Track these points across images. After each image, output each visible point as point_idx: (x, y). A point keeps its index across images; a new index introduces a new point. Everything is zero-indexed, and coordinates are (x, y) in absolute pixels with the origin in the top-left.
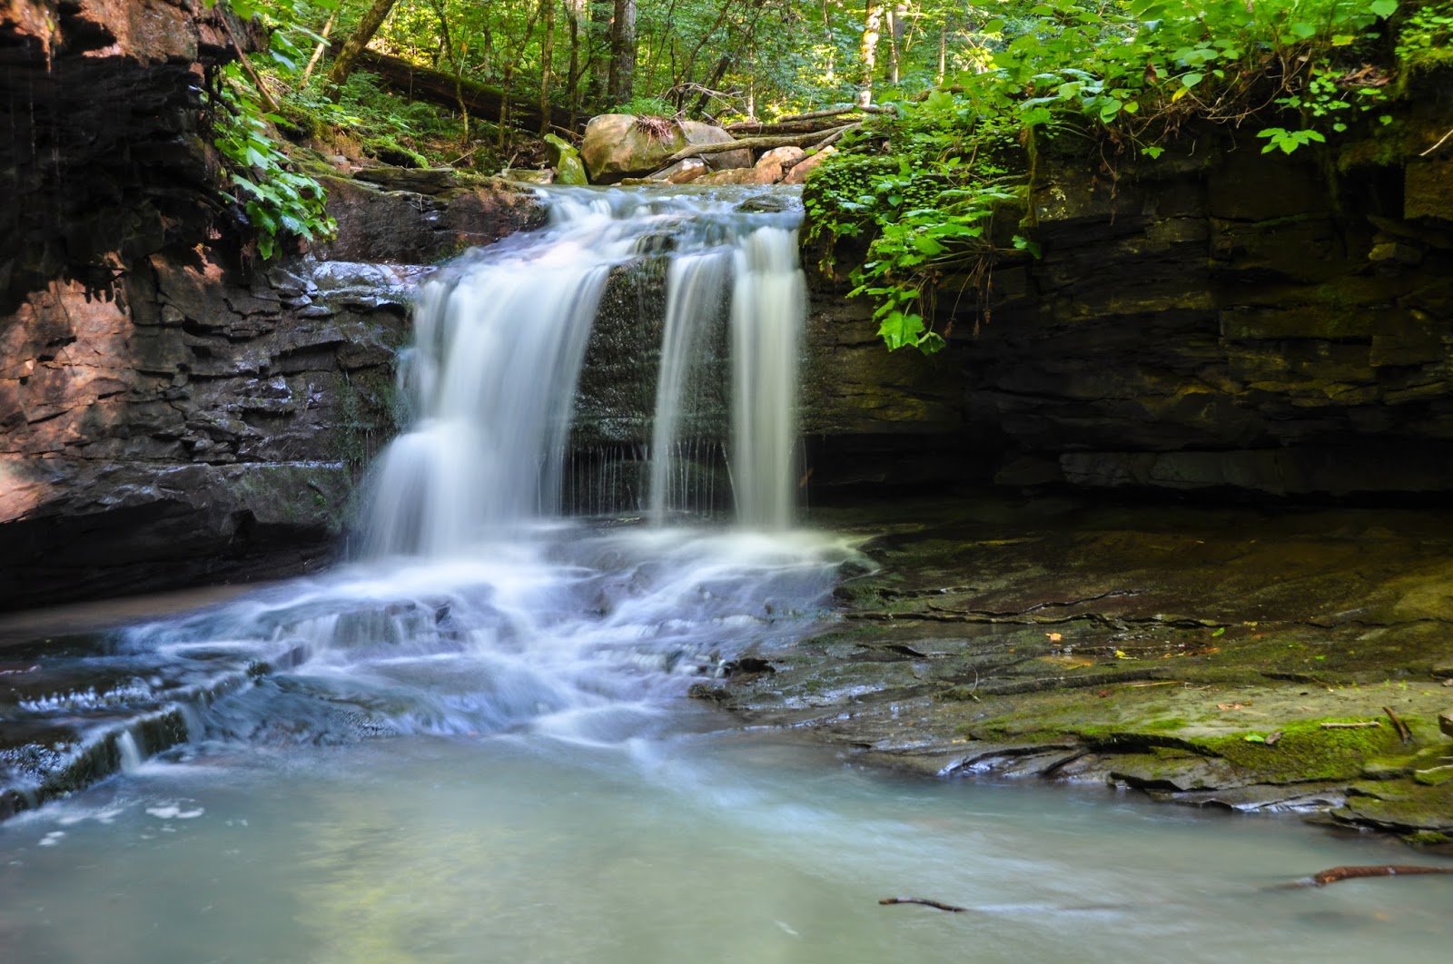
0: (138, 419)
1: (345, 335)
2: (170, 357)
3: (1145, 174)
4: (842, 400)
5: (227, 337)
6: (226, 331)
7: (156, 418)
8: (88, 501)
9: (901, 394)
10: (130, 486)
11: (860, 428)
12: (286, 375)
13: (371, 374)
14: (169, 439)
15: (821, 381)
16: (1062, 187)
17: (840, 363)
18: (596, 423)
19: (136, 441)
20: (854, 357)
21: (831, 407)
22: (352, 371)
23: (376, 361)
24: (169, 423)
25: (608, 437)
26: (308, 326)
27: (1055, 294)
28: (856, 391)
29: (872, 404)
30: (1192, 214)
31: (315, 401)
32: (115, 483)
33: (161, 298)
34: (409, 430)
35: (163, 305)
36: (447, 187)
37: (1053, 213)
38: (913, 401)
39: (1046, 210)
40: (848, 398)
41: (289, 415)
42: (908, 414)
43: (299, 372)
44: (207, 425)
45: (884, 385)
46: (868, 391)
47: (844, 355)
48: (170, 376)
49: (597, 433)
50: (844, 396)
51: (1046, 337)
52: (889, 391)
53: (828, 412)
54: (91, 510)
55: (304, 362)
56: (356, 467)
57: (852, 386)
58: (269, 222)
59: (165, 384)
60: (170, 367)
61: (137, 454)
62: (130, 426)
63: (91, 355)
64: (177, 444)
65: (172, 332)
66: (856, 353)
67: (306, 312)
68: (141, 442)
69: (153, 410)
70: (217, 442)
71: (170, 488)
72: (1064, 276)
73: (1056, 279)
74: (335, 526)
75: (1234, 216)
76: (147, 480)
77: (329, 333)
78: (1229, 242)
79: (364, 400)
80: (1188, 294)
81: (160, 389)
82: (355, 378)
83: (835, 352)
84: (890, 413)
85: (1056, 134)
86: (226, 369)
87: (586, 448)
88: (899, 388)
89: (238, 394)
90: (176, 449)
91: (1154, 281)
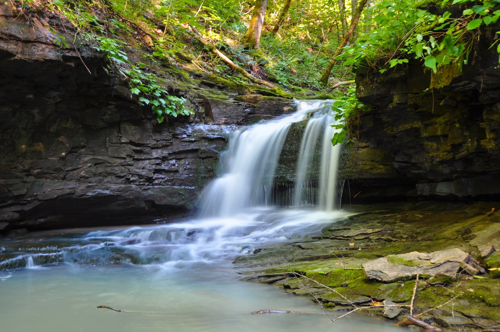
0: (110, 171)
1: (199, 147)
2: (123, 152)
3: (386, 79)
4: (359, 166)
5: (150, 147)
6: (150, 145)
7: (117, 171)
8: (82, 194)
9: (378, 164)
10: (98, 190)
11: (365, 176)
12: (176, 159)
13: (210, 159)
14: (120, 177)
15: (352, 160)
16: (362, 85)
17: (359, 154)
18: (285, 175)
19: (110, 177)
20: (363, 151)
21: (355, 169)
22: (203, 158)
23: (212, 155)
24: (122, 172)
25: (289, 180)
26: (185, 144)
27: (387, 125)
28: (363, 163)
29: (368, 168)
30: (404, 92)
31: (186, 168)
32: (93, 189)
33: (120, 135)
34: (220, 177)
35: (121, 137)
36: (258, 101)
37: (360, 95)
38: (381, 166)
39: (358, 94)
40: (361, 166)
41: (176, 171)
42: (379, 171)
43: (183, 159)
44: (137, 173)
45: (372, 161)
46: (367, 163)
47: (361, 150)
48: (124, 158)
49: (285, 178)
50: (360, 165)
51: (392, 140)
52: (374, 163)
53: (354, 170)
54: (84, 197)
55: (184, 155)
56: (201, 188)
57: (362, 161)
58: (160, 112)
59: (123, 161)
60: (124, 155)
61: (109, 181)
62: (106, 173)
63: (92, 151)
64: (124, 179)
65: (125, 145)
66: (364, 150)
67: (184, 140)
68: (111, 178)
69: (117, 168)
70: (140, 179)
71: (118, 192)
72: (386, 118)
73: (384, 119)
74: (191, 206)
75: (414, 92)
76: (107, 189)
77: (192, 146)
78: (412, 102)
79: (206, 167)
80: (416, 122)
81: (120, 162)
82: (205, 161)
83: (358, 150)
84: (374, 171)
85: (358, 67)
86: (149, 157)
87: (282, 183)
88: (377, 162)
89: (153, 164)
90: (123, 180)
91: (408, 118)
